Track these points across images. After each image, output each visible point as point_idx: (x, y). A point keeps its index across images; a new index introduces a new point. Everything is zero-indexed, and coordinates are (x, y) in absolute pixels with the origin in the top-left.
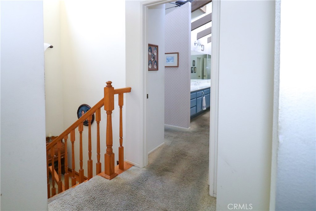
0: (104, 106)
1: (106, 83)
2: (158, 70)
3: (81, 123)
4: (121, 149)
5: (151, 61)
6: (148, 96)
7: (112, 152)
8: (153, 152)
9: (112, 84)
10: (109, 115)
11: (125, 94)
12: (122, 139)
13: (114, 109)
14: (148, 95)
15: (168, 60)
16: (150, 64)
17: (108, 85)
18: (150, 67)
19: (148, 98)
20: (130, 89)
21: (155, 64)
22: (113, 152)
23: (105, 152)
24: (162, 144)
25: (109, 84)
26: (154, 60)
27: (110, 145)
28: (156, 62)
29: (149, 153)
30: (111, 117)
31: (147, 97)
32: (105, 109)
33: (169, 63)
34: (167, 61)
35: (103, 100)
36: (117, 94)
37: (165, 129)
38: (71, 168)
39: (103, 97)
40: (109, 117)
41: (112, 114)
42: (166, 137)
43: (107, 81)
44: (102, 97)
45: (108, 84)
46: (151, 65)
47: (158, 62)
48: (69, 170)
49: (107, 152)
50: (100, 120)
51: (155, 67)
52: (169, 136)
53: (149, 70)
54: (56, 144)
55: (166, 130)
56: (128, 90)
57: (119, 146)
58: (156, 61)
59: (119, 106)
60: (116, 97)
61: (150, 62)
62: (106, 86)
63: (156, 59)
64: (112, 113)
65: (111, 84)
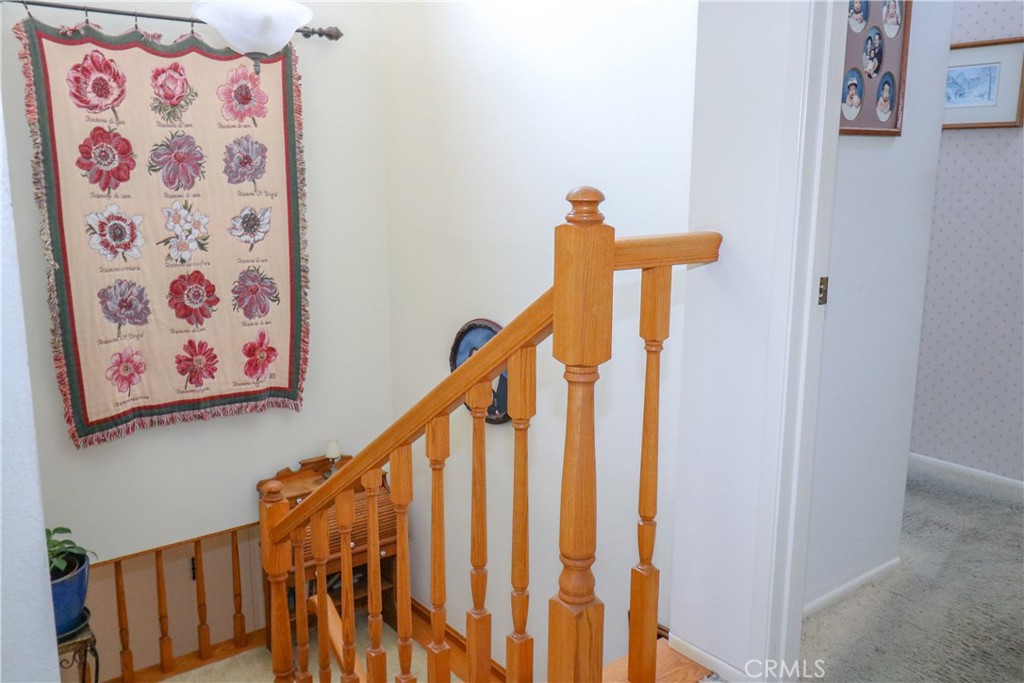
0: (551, 337)
1: (568, 199)
2: (898, 134)
3: (437, 416)
4: (644, 584)
5: (860, 76)
6: (823, 292)
7: (591, 591)
8: (830, 608)
9: (601, 208)
10: (579, 391)
11: (678, 271)
12: (654, 525)
13: (608, 356)
14: (824, 281)
15: (957, 87)
16: (853, 91)
17: (576, 213)
18: (852, 113)
19: (823, 300)
20: (716, 241)
21: (886, 94)
22: (600, 592)
23: (554, 591)
24: (887, 564)
25: (587, 204)
26: (876, 71)
27: (579, 557)
28: (888, 80)
29: (809, 607)
30: (590, 399)
31: (818, 295)
32: (558, 354)
33: (961, 103)
34: (951, 92)
35: (548, 299)
36: (632, 266)
37: (908, 480)
38: (427, 603)
39: (548, 282)
40: (578, 402)
41: (597, 385)
42: (913, 525)
43: (575, 186)
44: (546, 282)
45: (580, 203)
46: (856, 99)
47: (902, 81)
48: (418, 610)
49: (563, 590)
50: (533, 412)
51: (883, 115)
52: (926, 523)
53: (843, 132)
54: (331, 503)
55: (917, 486)
56: (705, 249)
57: (634, 560)
58: (889, 74)
59: (642, 342)
60: (627, 283)
61: (854, 83)
62: (569, 220)
63: (890, 64)
64: (598, 377)
65: (595, 203)
